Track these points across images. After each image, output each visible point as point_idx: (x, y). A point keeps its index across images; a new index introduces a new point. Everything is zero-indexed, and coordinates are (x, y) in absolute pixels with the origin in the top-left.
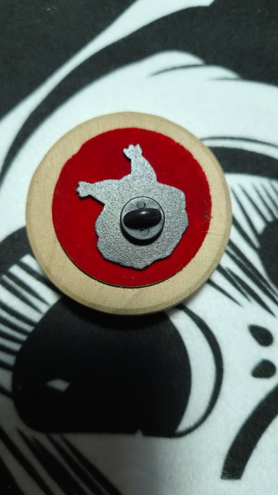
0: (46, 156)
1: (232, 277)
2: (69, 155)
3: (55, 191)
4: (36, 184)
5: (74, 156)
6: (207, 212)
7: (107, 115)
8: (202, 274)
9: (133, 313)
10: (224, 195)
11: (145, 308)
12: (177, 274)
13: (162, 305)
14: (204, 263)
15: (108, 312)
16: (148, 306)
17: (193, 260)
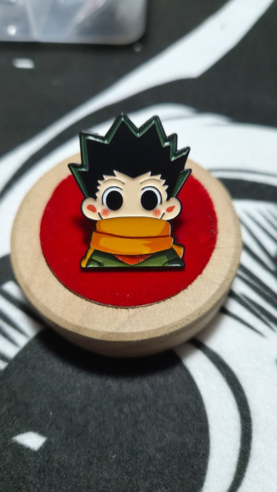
2: (65, 176)
5: (70, 177)
6: (213, 227)
11: (142, 332)
12: (182, 292)
13: (163, 328)
14: (214, 281)
15: (96, 338)
16: (146, 330)
17: (199, 276)
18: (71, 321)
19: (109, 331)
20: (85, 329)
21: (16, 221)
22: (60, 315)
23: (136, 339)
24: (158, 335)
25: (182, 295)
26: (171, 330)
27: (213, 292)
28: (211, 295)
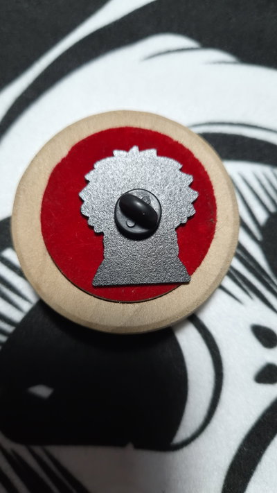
0: (32, 161)
2: (58, 160)
3: (44, 199)
4: (22, 192)
5: (64, 160)
6: (212, 215)
7: (98, 115)
8: (209, 284)
9: (135, 331)
10: (230, 196)
11: (147, 325)
13: (166, 320)
14: (212, 273)
15: (107, 331)
16: (151, 322)
18: (82, 318)
22: (72, 312)
23: (142, 330)
24: (161, 327)
25: (182, 289)
26: (172, 321)
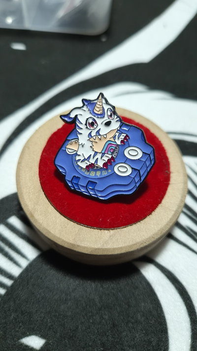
1: (192, 233)
2: (55, 130)
3: (42, 153)
4: (27, 149)
6: (167, 168)
11: (121, 248)
12: (148, 217)
13: (136, 244)
14: (171, 209)
15: (86, 253)
16: (124, 246)
17: (160, 205)
18: (67, 240)
19: (96, 247)
20: (78, 246)
21: (19, 163)
22: (58, 236)
23: (116, 252)
24: (132, 250)
25: (148, 219)
26: (142, 246)
27: (170, 217)
28: (169, 219)
